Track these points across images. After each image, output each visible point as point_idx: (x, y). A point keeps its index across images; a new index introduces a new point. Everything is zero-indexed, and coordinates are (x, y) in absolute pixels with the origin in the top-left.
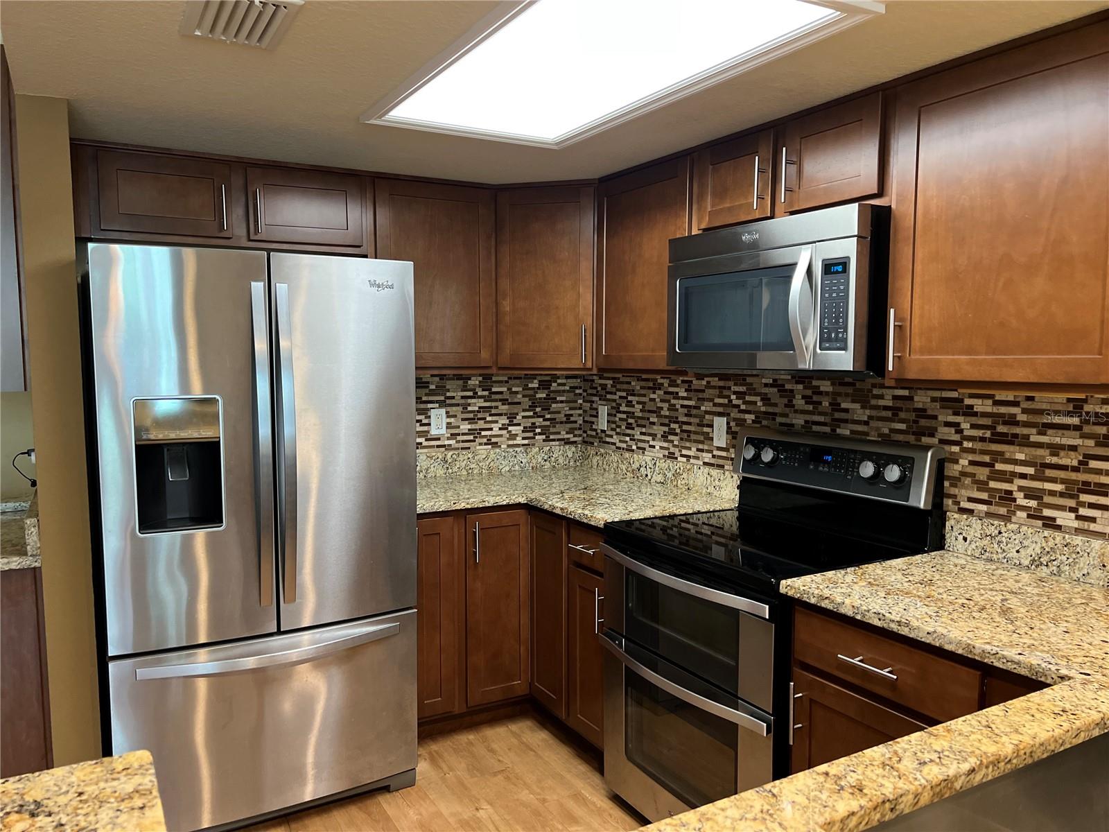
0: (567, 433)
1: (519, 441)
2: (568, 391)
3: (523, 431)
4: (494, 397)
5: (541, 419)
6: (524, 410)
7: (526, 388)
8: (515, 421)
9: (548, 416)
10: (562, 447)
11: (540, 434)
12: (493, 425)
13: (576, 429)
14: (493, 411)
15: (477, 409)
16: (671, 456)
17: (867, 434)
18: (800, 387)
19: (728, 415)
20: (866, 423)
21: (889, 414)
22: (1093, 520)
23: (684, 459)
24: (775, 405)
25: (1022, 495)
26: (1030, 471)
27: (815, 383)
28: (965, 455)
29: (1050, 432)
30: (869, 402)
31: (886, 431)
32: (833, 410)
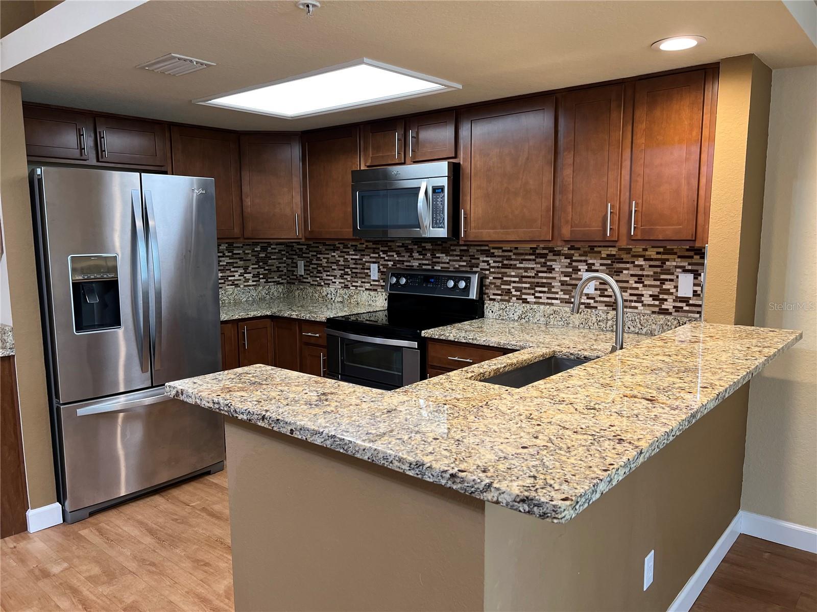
0: (278, 278)
1: (250, 283)
2: (277, 253)
3: (253, 277)
4: (235, 256)
5: (263, 270)
6: (253, 264)
7: (253, 251)
8: (248, 271)
9: (267, 268)
10: (276, 286)
11: (262, 278)
12: (235, 274)
13: (283, 275)
14: (235, 265)
15: (225, 264)
16: (346, 287)
17: (449, 268)
18: (416, 247)
19: (379, 262)
20: (448, 263)
21: (458, 258)
22: (540, 298)
23: (354, 288)
24: (404, 256)
25: (514, 290)
26: (517, 279)
27: (423, 245)
28: (491, 275)
29: (524, 262)
30: (449, 253)
31: (457, 266)
32: (432, 257)
